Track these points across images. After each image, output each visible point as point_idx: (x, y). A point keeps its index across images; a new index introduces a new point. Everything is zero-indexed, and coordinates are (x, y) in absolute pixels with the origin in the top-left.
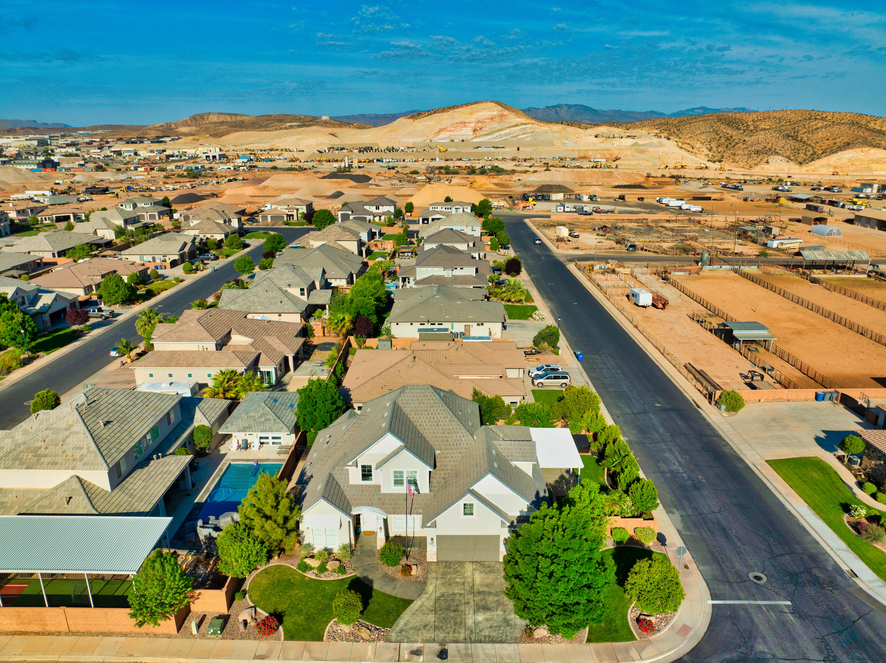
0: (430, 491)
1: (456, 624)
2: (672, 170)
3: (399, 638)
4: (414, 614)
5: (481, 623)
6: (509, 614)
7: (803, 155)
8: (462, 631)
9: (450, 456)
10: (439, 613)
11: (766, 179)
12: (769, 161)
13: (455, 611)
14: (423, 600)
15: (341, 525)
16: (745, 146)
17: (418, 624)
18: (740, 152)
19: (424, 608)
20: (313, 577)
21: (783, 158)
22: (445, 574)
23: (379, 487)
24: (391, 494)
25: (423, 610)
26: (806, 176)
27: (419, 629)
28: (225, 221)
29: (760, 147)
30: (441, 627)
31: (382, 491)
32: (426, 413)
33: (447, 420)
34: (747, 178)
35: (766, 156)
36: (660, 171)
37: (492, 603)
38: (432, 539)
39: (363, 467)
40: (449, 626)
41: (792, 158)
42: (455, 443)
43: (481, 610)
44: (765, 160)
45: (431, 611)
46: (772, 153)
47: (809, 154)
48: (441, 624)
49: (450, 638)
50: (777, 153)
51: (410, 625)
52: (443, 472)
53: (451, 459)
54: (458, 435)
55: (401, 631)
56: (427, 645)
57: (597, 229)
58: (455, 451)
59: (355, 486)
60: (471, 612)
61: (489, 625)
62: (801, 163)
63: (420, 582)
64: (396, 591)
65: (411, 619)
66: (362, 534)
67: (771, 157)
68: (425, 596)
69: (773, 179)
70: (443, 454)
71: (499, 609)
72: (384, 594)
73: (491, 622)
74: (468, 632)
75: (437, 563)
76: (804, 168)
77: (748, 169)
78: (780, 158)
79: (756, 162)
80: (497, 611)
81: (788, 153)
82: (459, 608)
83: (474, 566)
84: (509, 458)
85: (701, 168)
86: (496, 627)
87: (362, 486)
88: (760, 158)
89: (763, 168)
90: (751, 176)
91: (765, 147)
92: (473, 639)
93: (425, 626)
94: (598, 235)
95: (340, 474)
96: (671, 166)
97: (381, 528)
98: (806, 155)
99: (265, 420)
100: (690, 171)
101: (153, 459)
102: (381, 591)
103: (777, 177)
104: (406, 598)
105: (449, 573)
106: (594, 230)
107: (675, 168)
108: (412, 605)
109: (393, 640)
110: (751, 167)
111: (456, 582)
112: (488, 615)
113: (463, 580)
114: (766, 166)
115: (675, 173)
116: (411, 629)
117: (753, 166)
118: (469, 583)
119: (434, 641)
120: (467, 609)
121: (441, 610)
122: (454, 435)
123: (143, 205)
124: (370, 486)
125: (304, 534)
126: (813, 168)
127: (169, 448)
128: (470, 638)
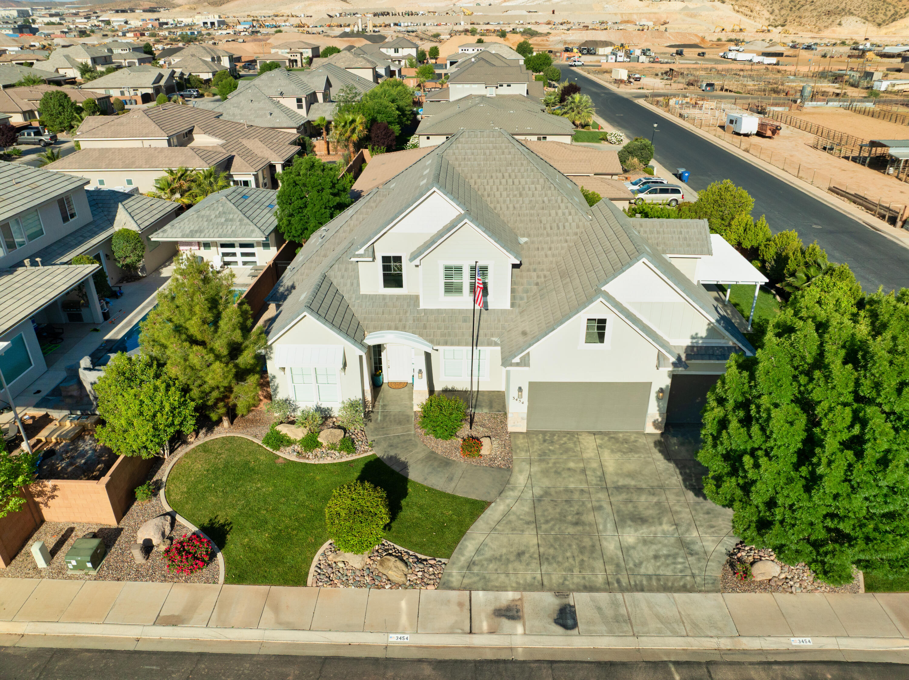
0: (512, 305)
1: (582, 550)
2: (729, 34)
3: (466, 581)
4: (494, 529)
5: (634, 548)
6: (687, 530)
7: (882, 16)
8: (599, 564)
9: (545, 246)
10: (544, 527)
11: (839, 42)
12: (843, 22)
13: (576, 524)
14: (508, 501)
15: (345, 365)
16: (813, 7)
17: (504, 551)
18: (807, 14)
19: (512, 518)
20: (293, 458)
21: (859, 19)
22: (544, 454)
23: (417, 298)
24: (439, 311)
25: (510, 522)
26: (886, 38)
27: (508, 561)
28: (213, 59)
29: (831, 8)
30: (554, 557)
31: (423, 305)
32: (500, 175)
33: (539, 187)
34: (818, 41)
35: (839, 17)
36: (716, 34)
37: (647, 508)
38: (520, 389)
39: (386, 259)
40: (568, 554)
41: (870, 19)
42: (554, 225)
43: (629, 522)
44: (838, 21)
45: (528, 523)
46: (846, 14)
47: (889, 14)
48: (551, 551)
49: (576, 580)
50: (852, 14)
51: (488, 553)
52: (534, 274)
53: (549, 253)
54: (560, 212)
55: (471, 564)
56: (529, 595)
57: (660, 74)
58: (555, 238)
59: (372, 298)
60: (610, 526)
61: (651, 553)
62: (879, 25)
63: (499, 468)
64: (453, 485)
65: (488, 541)
66: (384, 387)
67: (845, 18)
68: (511, 493)
69: (847, 42)
70: (533, 242)
71: (665, 520)
72: (430, 489)
73: (654, 547)
74: (610, 568)
75: (528, 434)
76: (883, 30)
77: (817, 33)
78: (855, 18)
79: (826, 24)
80: (661, 524)
81: (865, 13)
82: (584, 518)
83: (599, 441)
84: (660, 248)
85: (763, 32)
86: (667, 556)
87: (384, 297)
88: (831, 20)
89: (834, 31)
90: (821, 39)
91: (838, 7)
92: (624, 581)
93: (520, 555)
94: (663, 79)
95: (343, 277)
96: (728, 28)
97: (420, 371)
98: (885, 15)
99: (226, 220)
100: (750, 34)
101: (24, 265)
102: (425, 483)
103: (852, 39)
104: (473, 497)
105: (553, 452)
106: (657, 75)
107: (733, 31)
108: (488, 512)
109: (455, 584)
110: (820, 30)
111: (569, 469)
112: (644, 531)
113: (581, 465)
114: (839, 29)
115: (733, 36)
116: (490, 560)
117: (822, 28)
118: (594, 470)
119: (542, 587)
120: (600, 520)
121: (547, 522)
122: (553, 212)
123: (120, 51)
124: (398, 297)
125: (277, 381)
126: (893, 29)
127: (62, 254)
128: (618, 581)
